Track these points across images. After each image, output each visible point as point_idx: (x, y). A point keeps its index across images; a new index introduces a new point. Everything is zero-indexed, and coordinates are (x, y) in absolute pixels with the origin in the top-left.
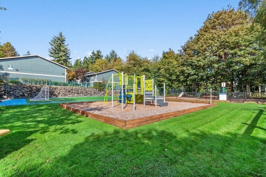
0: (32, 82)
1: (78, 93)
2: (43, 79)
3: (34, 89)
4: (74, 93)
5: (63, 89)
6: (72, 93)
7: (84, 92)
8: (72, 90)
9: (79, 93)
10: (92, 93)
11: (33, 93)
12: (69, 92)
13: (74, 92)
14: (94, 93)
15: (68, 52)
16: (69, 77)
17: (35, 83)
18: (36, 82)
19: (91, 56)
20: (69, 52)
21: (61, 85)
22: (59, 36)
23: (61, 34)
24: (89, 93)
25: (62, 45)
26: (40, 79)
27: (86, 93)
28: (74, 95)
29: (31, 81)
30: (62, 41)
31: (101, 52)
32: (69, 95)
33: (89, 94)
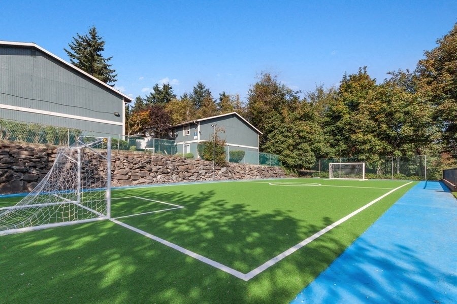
0: (16, 134)
1: (165, 171)
2: (56, 126)
3: (23, 156)
4: (157, 172)
5: (122, 159)
6: (150, 171)
7: (181, 168)
8: (149, 162)
9: (168, 173)
10: (200, 172)
11: (15, 174)
12: (142, 168)
13: (154, 169)
14: (206, 173)
15: (111, 74)
16: (132, 126)
17: (27, 139)
18: (30, 135)
19: (152, 94)
20: (114, 77)
21: (116, 148)
22: (90, 37)
23: (94, 31)
24: (193, 171)
25: (96, 57)
26: (45, 124)
27: (187, 171)
28: (155, 179)
29: (13, 131)
30: (95, 50)
31: (171, 88)
32: (142, 180)
33: (192, 175)
